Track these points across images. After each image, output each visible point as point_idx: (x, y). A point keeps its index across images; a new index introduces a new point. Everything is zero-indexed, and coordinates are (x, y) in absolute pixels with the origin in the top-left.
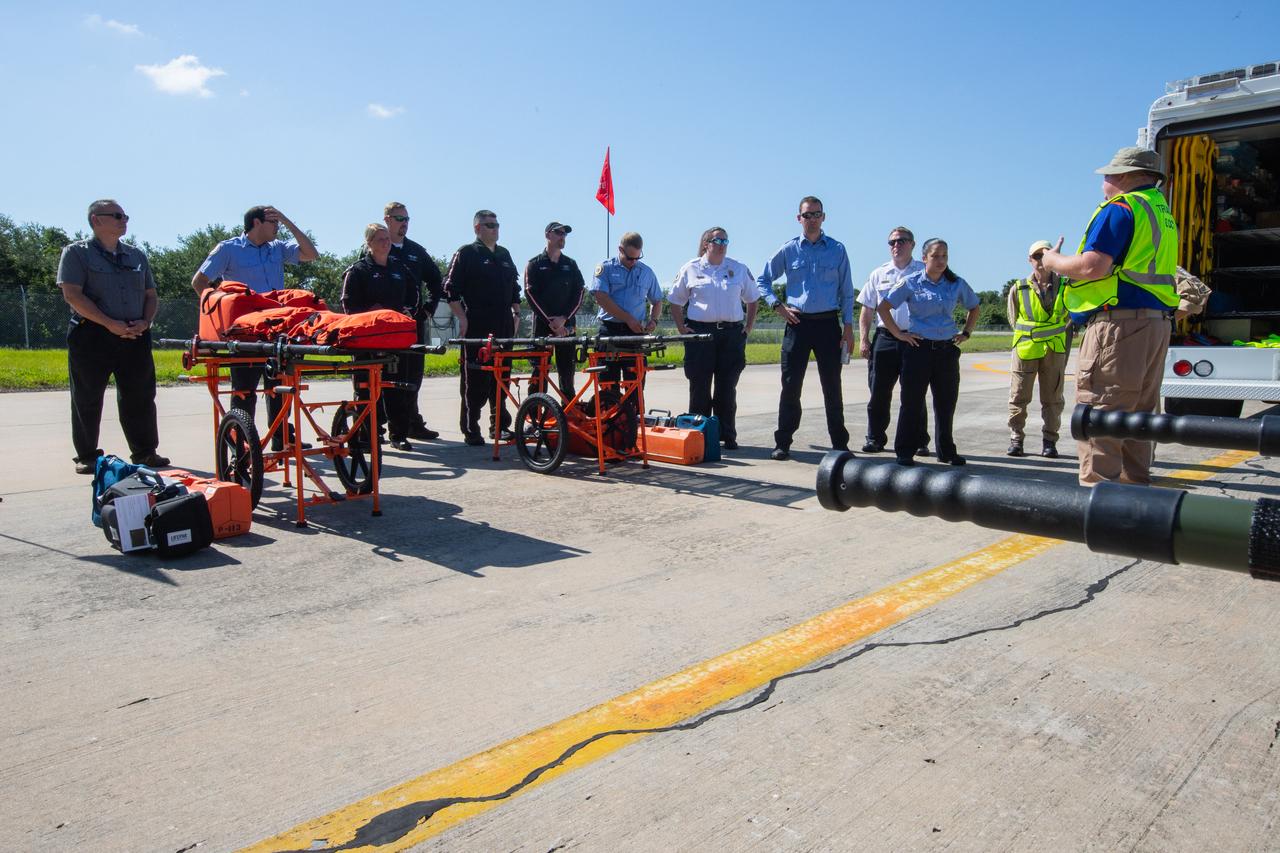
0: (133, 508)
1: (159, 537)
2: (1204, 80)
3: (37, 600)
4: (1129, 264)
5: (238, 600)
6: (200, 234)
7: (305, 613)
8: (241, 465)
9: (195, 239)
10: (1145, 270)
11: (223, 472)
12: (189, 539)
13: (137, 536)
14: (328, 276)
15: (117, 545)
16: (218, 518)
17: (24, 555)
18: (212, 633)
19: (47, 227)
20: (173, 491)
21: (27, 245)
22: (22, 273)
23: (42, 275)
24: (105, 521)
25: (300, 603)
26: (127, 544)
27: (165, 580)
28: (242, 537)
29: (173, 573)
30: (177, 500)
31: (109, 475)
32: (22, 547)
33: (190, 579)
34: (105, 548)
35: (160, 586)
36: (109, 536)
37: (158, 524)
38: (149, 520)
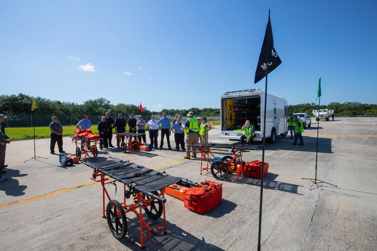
0: (64, 160)
1: (66, 163)
2: (226, 93)
3: (52, 171)
4: (190, 128)
5: (74, 170)
6: (87, 101)
7: (81, 171)
8: (79, 154)
9: (86, 102)
10: (191, 128)
11: (76, 155)
12: (70, 164)
13: (64, 163)
14: (112, 109)
15: (62, 164)
16: (74, 161)
17: (51, 166)
18: (70, 174)
19: (57, 101)
20: (68, 158)
21: (53, 105)
22: (52, 110)
23: (56, 110)
24: (61, 162)
25: (81, 170)
26: (63, 164)
27: (66, 168)
28: (78, 163)
29: (67, 168)
30: (69, 159)
31: (61, 156)
32: (51, 165)
33: (69, 169)
34: (60, 165)
35: (66, 169)
36: (61, 163)
37: (66, 162)
38: (65, 161)
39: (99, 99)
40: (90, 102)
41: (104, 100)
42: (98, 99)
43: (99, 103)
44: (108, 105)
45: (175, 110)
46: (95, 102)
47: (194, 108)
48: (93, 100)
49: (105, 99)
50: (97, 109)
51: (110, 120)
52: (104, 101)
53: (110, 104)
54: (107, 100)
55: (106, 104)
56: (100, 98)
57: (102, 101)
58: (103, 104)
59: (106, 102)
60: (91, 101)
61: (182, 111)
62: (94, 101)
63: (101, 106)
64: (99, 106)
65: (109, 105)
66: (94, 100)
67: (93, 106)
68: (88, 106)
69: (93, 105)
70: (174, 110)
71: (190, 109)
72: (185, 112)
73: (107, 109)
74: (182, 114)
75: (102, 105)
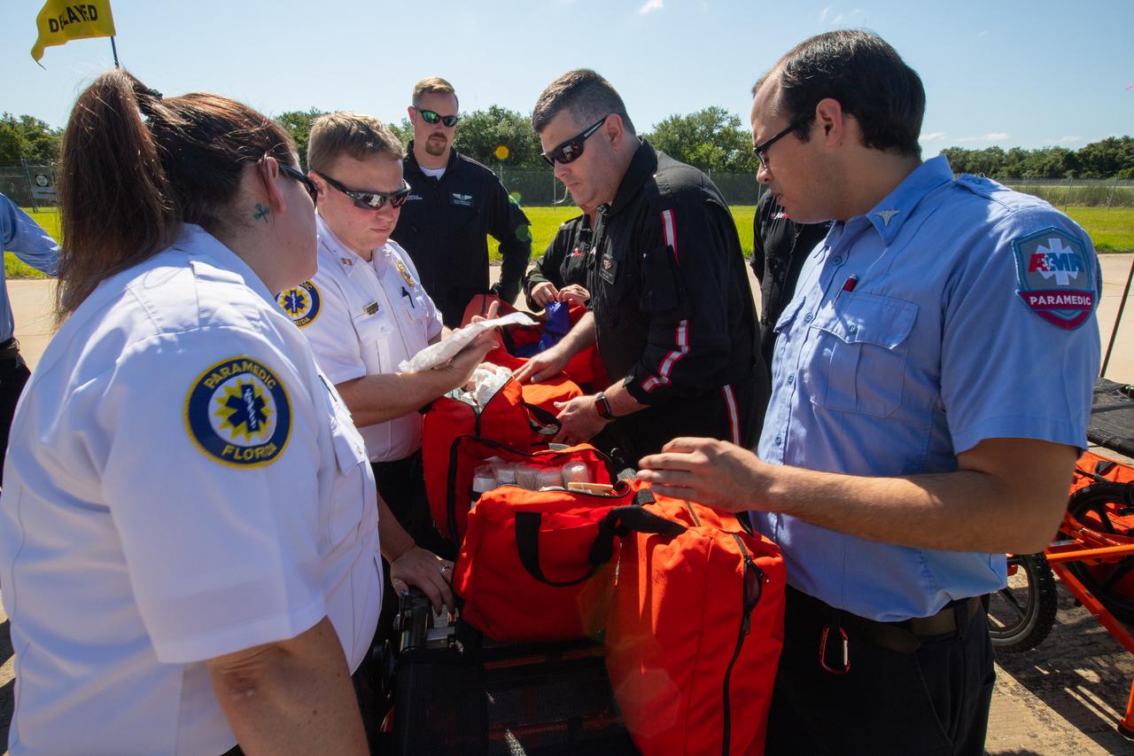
14: (747, 148)
39: (704, 113)
40: (673, 123)
41: (720, 115)
42: (700, 112)
43: (704, 128)
44: (732, 132)
45: (1006, 151)
46: (690, 121)
47: (1118, 137)
48: (683, 118)
49: (725, 110)
50: (693, 150)
51: (463, 199)
52: (721, 120)
53: (739, 129)
54: (729, 114)
55: (725, 132)
56: (706, 110)
57: (712, 117)
58: (716, 131)
59: (725, 124)
60: (676, 121)
61: (1040, 155)
62: (688, 122)
63: (708, 137)
64: (703, 139)
65: (736, 134)
66: (688, 118)
67: (681, 138)
68: (667, 139)
69: (683, 135)
70: (1001, 152)
71: (1092, 145)
72: (1057, 161)
73: (728, 149)
74: (1041, 171)
75: (713, 136)
